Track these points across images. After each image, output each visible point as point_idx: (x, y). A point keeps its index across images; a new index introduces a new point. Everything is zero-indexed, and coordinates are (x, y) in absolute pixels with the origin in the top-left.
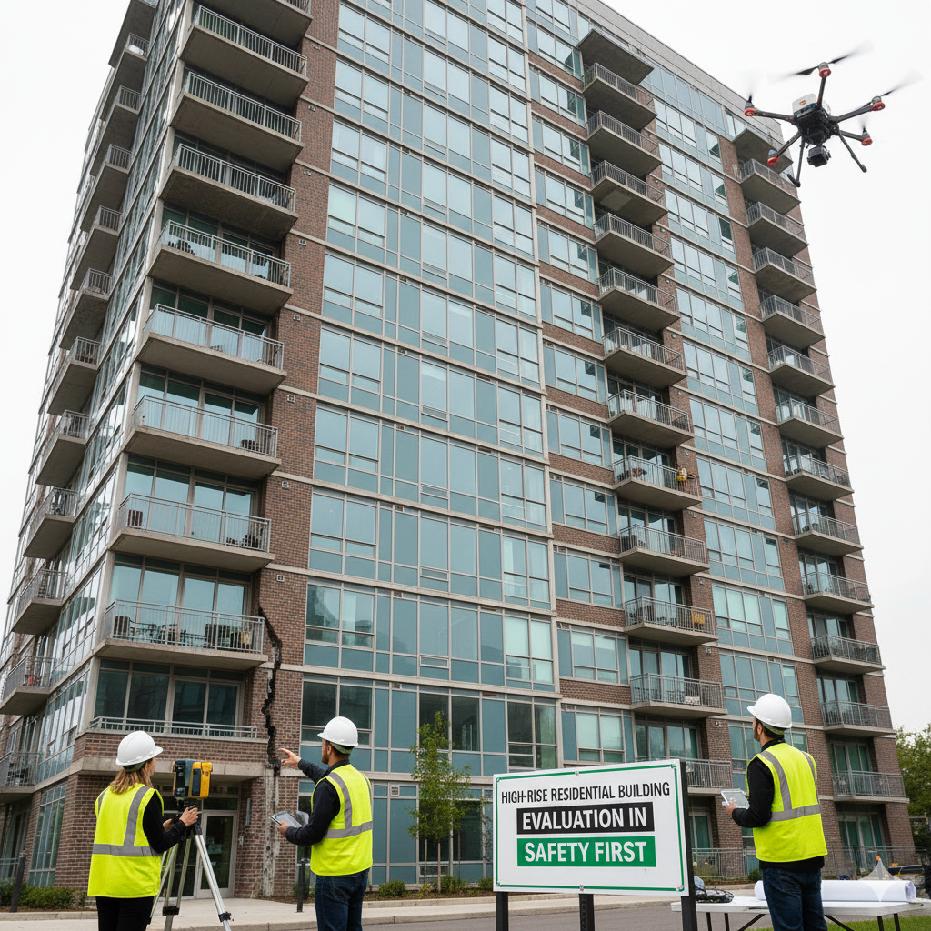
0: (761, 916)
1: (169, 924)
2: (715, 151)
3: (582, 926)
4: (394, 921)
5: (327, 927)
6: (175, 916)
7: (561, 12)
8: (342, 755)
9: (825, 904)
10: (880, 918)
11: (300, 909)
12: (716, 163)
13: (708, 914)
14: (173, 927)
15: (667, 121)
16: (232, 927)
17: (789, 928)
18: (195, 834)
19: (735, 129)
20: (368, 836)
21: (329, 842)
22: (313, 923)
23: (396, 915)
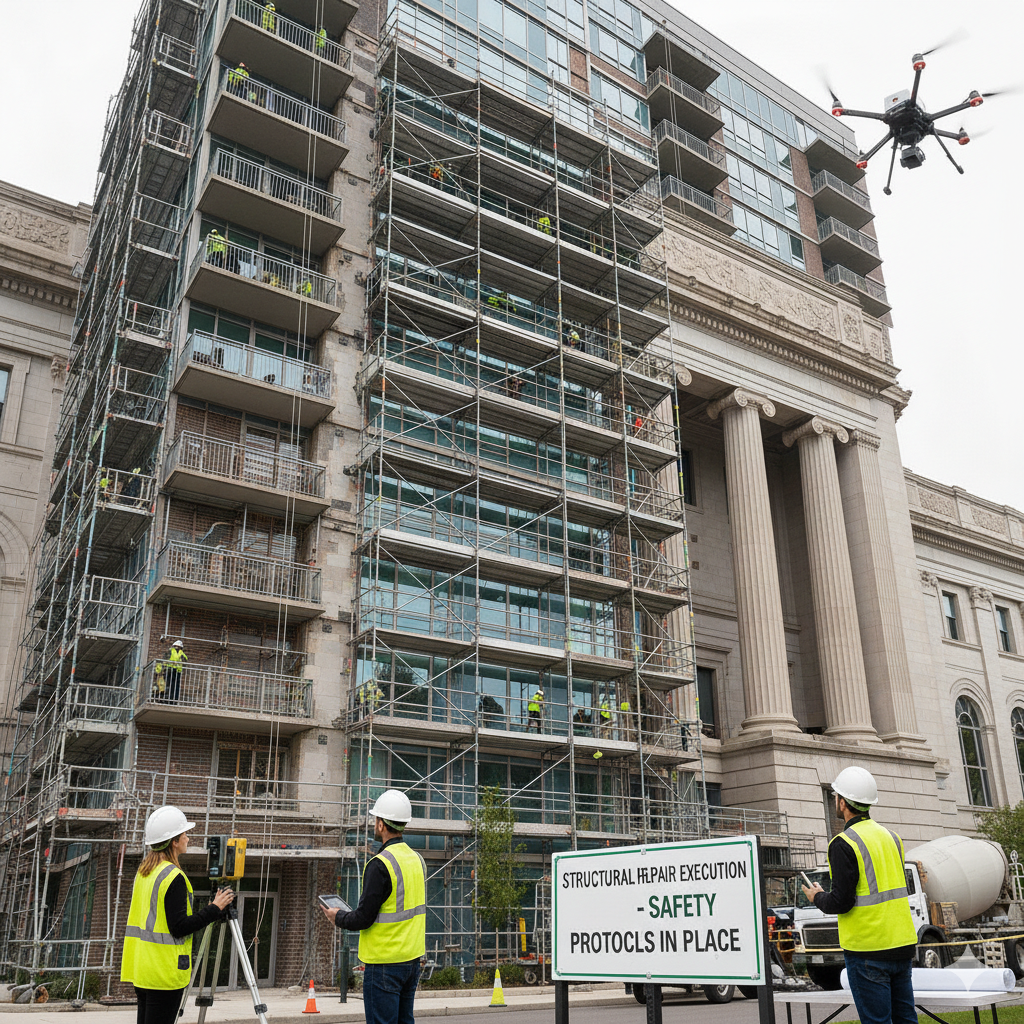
0: (845, 1006)
1: (202, 1015)
2: (786, 162)
3: (649, 1019)
4: (446, 1013)
5: (376, 1020)
6: (209, 1008)
7: (625, 13)
8: (394, 831)
9: (916, 994)
10: (976, 1008)
11: (344, 1000)
12: (786, 175)
13: (788, 1004)
14: (206, 1021)
15: (736, 130)
16: (270, 1020)
17: (876, 1019)
18: (230, 918)
19: (806, 139)
20: (420, 920)
21: (379, 928)
22: (361, 1014)
23: (450, 1006)
